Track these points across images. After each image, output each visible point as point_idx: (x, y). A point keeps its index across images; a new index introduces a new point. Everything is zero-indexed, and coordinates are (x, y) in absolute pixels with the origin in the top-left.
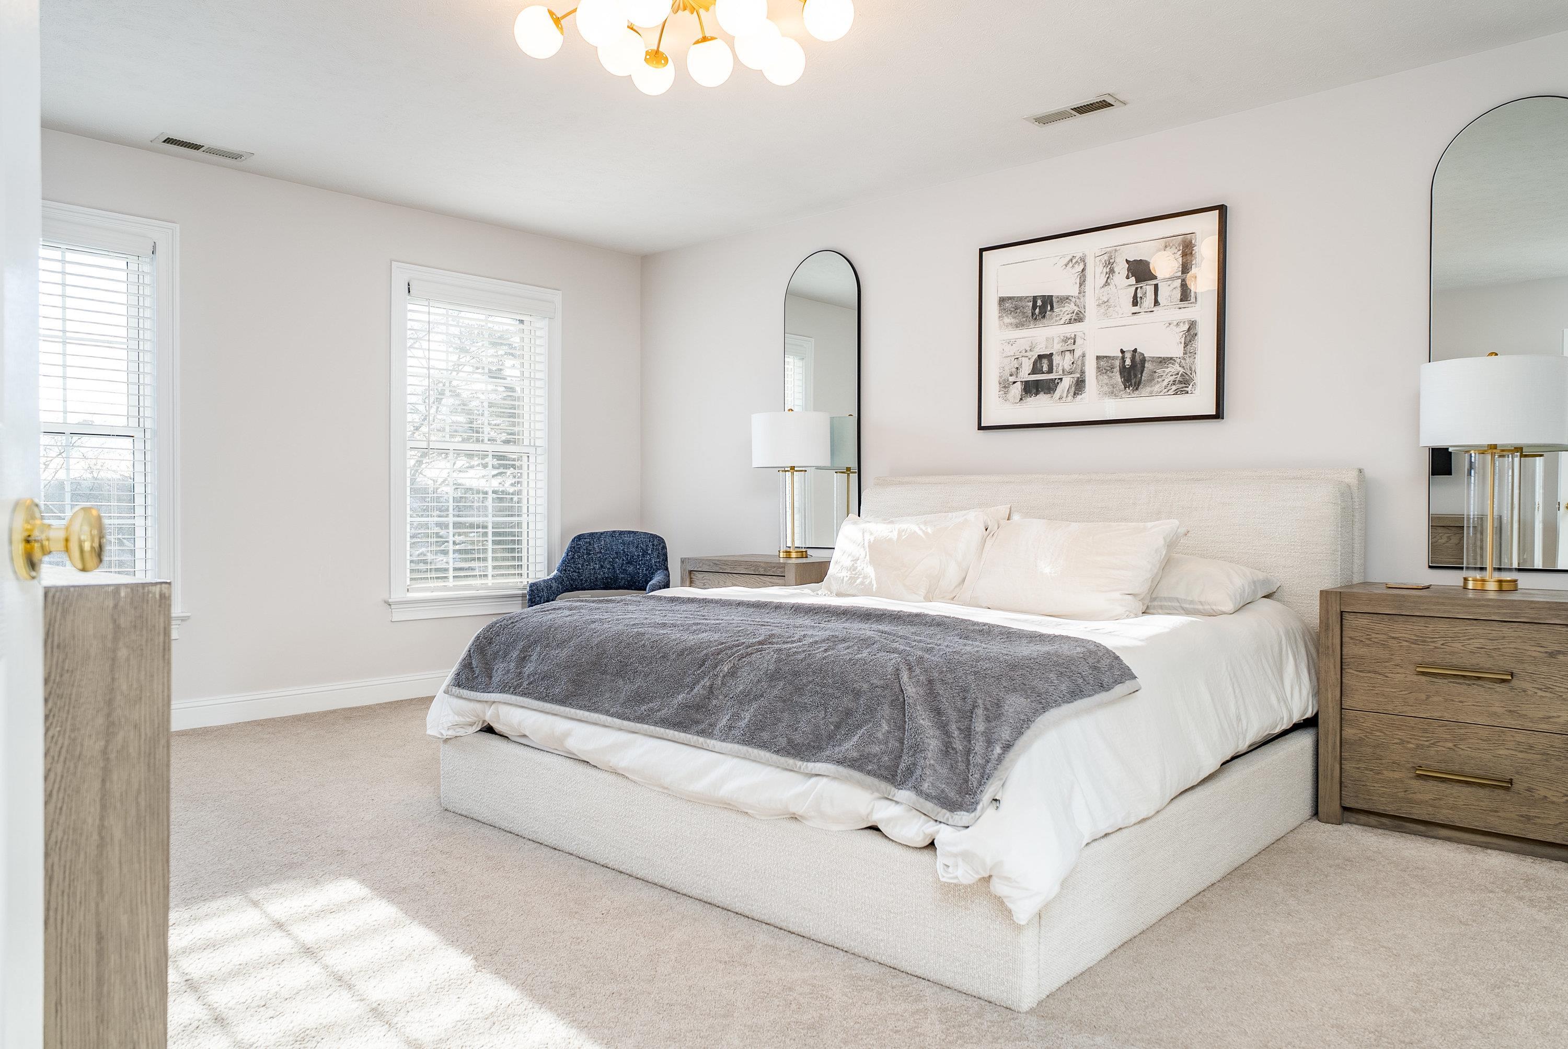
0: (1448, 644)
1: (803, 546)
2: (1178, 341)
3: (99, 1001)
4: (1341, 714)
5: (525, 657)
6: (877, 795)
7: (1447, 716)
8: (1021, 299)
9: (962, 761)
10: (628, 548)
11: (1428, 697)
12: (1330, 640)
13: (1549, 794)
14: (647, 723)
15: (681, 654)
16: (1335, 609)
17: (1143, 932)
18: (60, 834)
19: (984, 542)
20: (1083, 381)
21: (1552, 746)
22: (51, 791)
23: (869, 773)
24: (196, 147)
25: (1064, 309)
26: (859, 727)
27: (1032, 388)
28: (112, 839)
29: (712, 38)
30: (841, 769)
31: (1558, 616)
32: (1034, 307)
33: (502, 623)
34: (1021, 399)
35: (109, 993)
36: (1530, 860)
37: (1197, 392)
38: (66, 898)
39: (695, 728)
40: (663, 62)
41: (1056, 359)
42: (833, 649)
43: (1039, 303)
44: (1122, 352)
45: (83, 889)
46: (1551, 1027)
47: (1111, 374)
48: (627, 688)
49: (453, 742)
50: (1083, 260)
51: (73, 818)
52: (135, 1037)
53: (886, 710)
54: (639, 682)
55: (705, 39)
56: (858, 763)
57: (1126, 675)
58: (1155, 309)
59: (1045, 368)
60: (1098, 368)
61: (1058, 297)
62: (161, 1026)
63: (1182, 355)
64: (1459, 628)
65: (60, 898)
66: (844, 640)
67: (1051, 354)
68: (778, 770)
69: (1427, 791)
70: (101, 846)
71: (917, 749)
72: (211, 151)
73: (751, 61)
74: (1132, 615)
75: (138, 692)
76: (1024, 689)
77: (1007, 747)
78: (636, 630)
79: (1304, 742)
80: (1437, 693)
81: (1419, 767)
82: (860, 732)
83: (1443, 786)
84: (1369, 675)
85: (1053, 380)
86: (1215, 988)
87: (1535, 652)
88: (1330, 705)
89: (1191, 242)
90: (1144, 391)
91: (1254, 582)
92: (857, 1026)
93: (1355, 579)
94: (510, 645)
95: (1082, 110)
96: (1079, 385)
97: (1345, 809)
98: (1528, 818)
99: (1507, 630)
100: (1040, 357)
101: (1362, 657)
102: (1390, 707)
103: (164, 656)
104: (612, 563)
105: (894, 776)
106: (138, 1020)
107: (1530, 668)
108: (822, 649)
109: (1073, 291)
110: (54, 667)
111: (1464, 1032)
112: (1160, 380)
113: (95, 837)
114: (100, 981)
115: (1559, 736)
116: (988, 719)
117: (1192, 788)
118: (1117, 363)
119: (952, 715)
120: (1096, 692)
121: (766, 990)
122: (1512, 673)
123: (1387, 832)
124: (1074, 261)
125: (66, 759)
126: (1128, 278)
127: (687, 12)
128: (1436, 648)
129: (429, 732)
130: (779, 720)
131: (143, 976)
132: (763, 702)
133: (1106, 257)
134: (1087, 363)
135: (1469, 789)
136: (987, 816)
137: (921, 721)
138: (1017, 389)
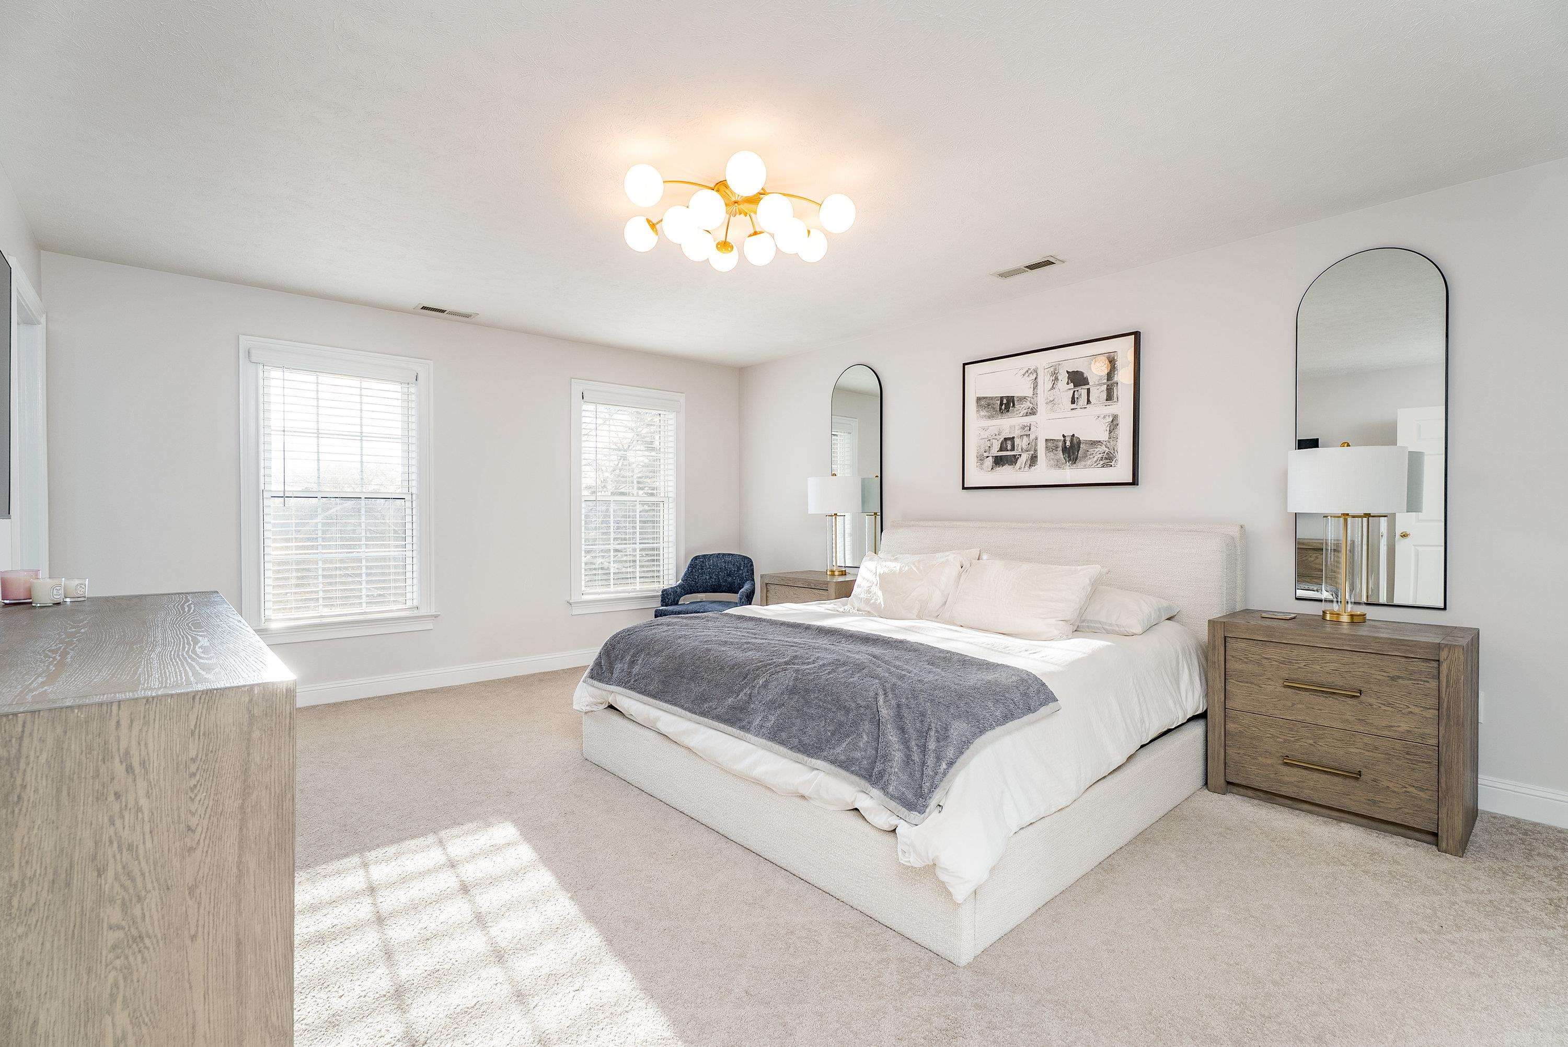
0: (1310, 666)
1: (843, 565)
2: (1105, 429)
3: (238, 989)
4: (1225, 712)
5: (634, 661)
6: (858, 788)
7: (1309, 720)
8: (992, 398)
9: (919, 771)
10: (728, 565)
11: (1294, 704)
12: (1216, 656)
13: (1391, 785)
14: (707, 717)
15: (732, 668)
16: (1220, 634)
17: (1063, 892)
18: (206, 870)
19: (960, 576)
20: (1036, 457)
21: (1393, 749)
22: (199, 840)
23: (852, 772)
24: (443, 311)
25: (1022, 406)
26: (848, 736)
27: (999, 461)
28: (247, 871)
29: (761, 233)
30: (833, 767)
31: (1398, 650)
32: (1001, 404)
33: (622, 635)
34: (992, 469)
35: (246, 982)
36: (1375, 835)
37: (1118, 466)
38: (211, 917)
39: (738, 724)
40: (729, 249)
41: (1017, 441)
42: (835, 672)
43: (1005, 401)
44: (1064, 436)
45: (225, 910)
46: (1388, 1006)
47: (1055, 452)
48: (697, 689)
49: (590, 714)
50: (1035, 371)
51: (217, 858)
52: (268, 1013)
53: (866, 726)
54: (704, 686)
55: (755, 233)
56: (845, 765)
57: (1050, 698)
58: (1088, 406)
59: (1009, 447)
60: (1047, 447)
61: (1018, 397)
62: (288, 1003)
63: (1107, 439)
64: (1318, 654)
65: (206, 917)
66: (844, 664)
67: (1014, 438)
68: (792, 761)
69: (1292, 776)
70: (240, 876)
71: (886, 758)
72: (451, 313)
73: (787, 248)
74: (1065, 637)
75: (269, 762)
76: (968, 715)
77: (951, 764)
78: (706, 646)
79: (1197, 729)
80: (1301, 702)
81: (1287, 756)
82: (848, 740)
83: (1305, 772)
84: (1246, 685)
85: (1015, 456)
86: (1113, 951)
87: (1378, 675)
88: (1217, 705)
89: (1114, 358)
90: (1080, 464)
91: (1159, 609)
92: (835, 972)
93: (1238, 606)
94: (626, 651)
95: (1032, 267)
96: (1033, 460)
97: (1229, 783)
98: (1374, 802)
99: (1356, 658)
100: (1006, 439)
101: (1241, 671)
102: (1263, 710)
103: (289, 734)
104: (717, 575)
105: (871, 776)
106: (270, 1001)
107: (1375, 688)
108: (827, 672)
109: (1029, 393)
110: (201, 749)
111: (1315, 1007)
112: (1091, 456)
113: (235, 870)
114: (239, 975)
115: (1399, 741)
116: (938, 741)
117: (1104, 778)
118: (1060, 444)
119: (912, 733)
120: (1024, 715)
121: (774, 933)
122: (1361, 691)
123: (1261, 803)
124: (1029, 372)
125: (210, 816)
126: (1068, 384)
127: (742, 215)
128: (1300, 668)
129: (575, 707)
130: (794, 724)
131: (274, 968)
132: (783, 709)
133: (1052, 369)
134: (1039, 444)
135: (1327, 776)
136: (933, 818)
137: (890, 737)
138: (989, 462)
